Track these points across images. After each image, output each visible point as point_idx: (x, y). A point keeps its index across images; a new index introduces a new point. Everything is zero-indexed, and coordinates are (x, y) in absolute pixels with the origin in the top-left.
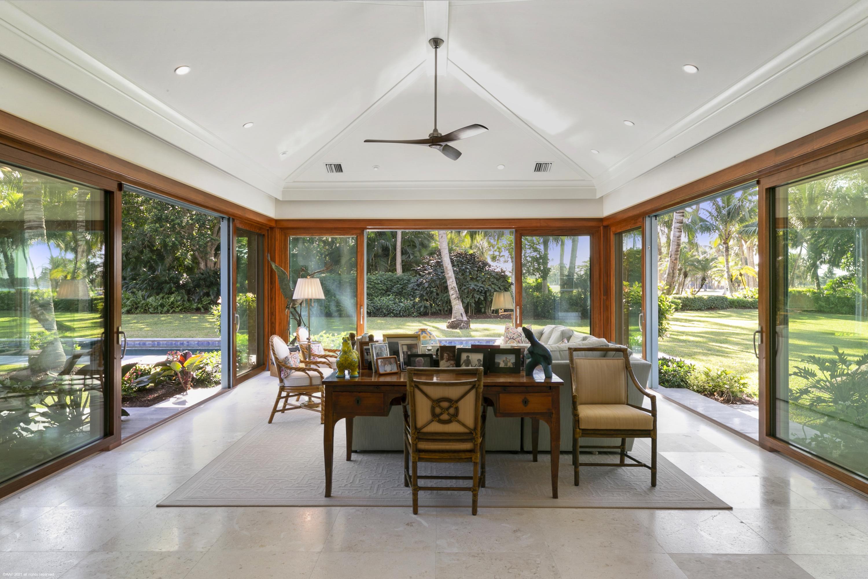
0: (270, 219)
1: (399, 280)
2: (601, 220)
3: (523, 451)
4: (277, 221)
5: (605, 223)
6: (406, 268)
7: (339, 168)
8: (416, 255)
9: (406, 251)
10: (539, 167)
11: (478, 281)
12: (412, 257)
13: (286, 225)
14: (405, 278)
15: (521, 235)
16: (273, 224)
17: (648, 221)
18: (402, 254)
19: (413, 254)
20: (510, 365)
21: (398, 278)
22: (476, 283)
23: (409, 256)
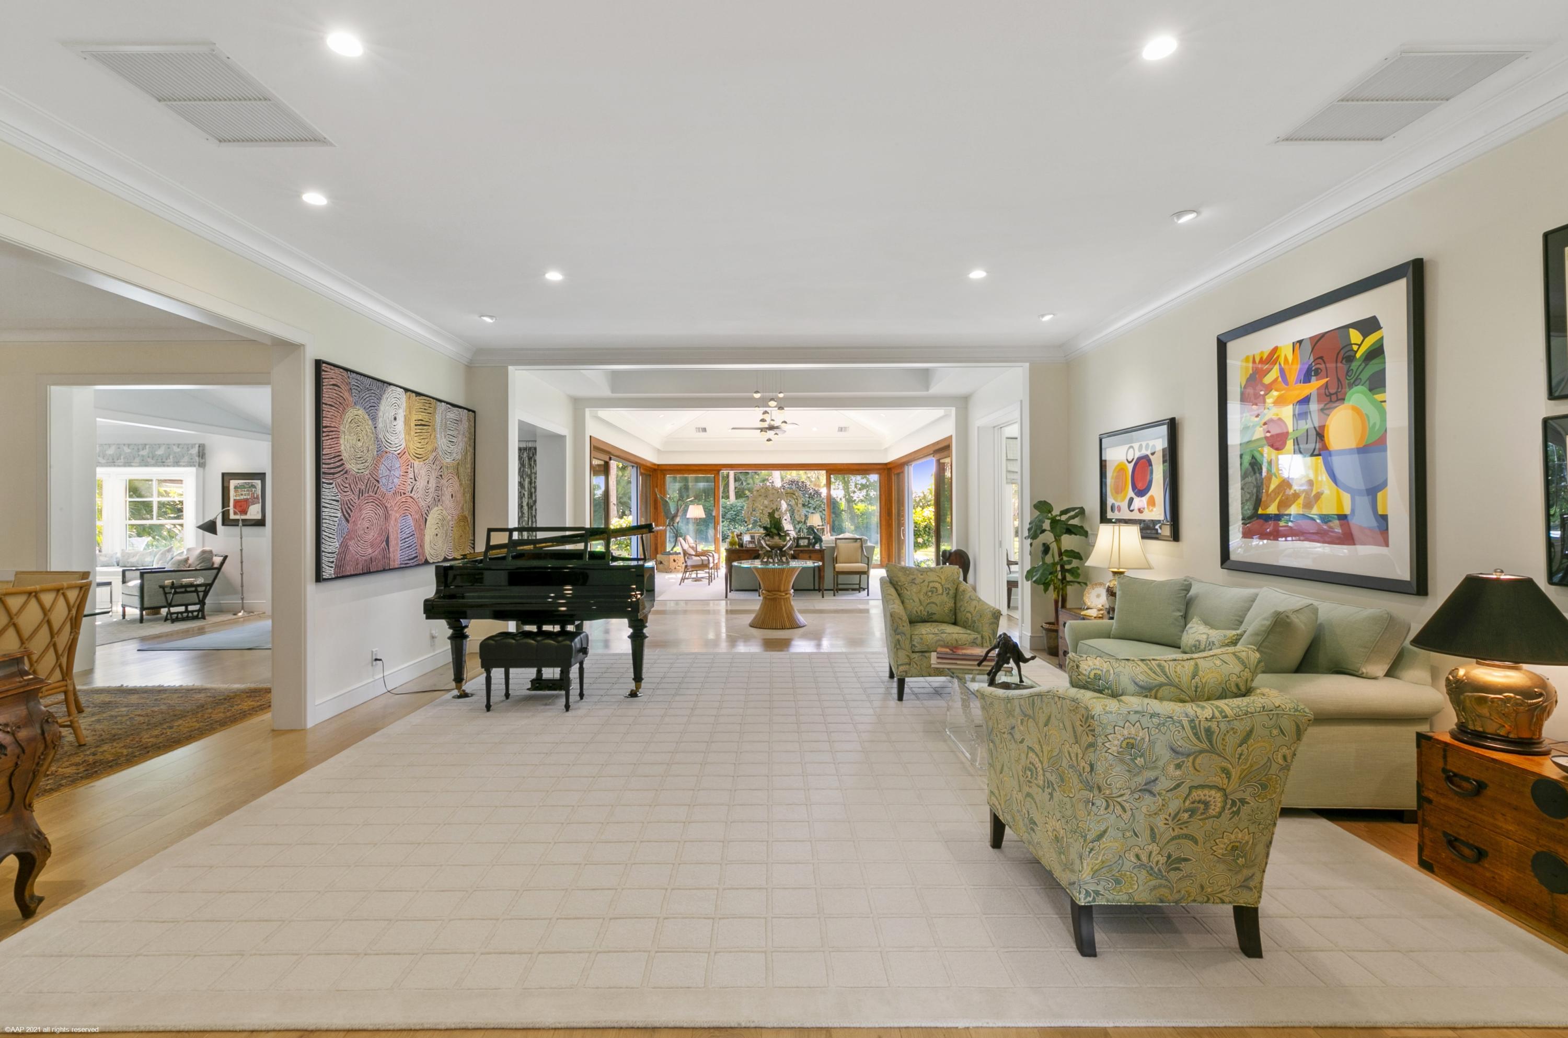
0: (655, 465)
1: (732, 507)
2: (886, 464)
3: (814, 590)
4: (658, 465)
5: (889, 466)
6: (739, 494)
7: (704, 430)
8: (749, 482)
9: (739, 477)
10: (841, 429)
11: (809, 507)
12: (744, 484)
13: (664, 468)
14: (738, 504)
15: (831, 474)
16: (656, 467)
17: (906, 467)
18: (735, 481)
19: (746, 481)
20: (806, 544)
21: (732, 505)
22: (808, 510)
23: (742, 483)
